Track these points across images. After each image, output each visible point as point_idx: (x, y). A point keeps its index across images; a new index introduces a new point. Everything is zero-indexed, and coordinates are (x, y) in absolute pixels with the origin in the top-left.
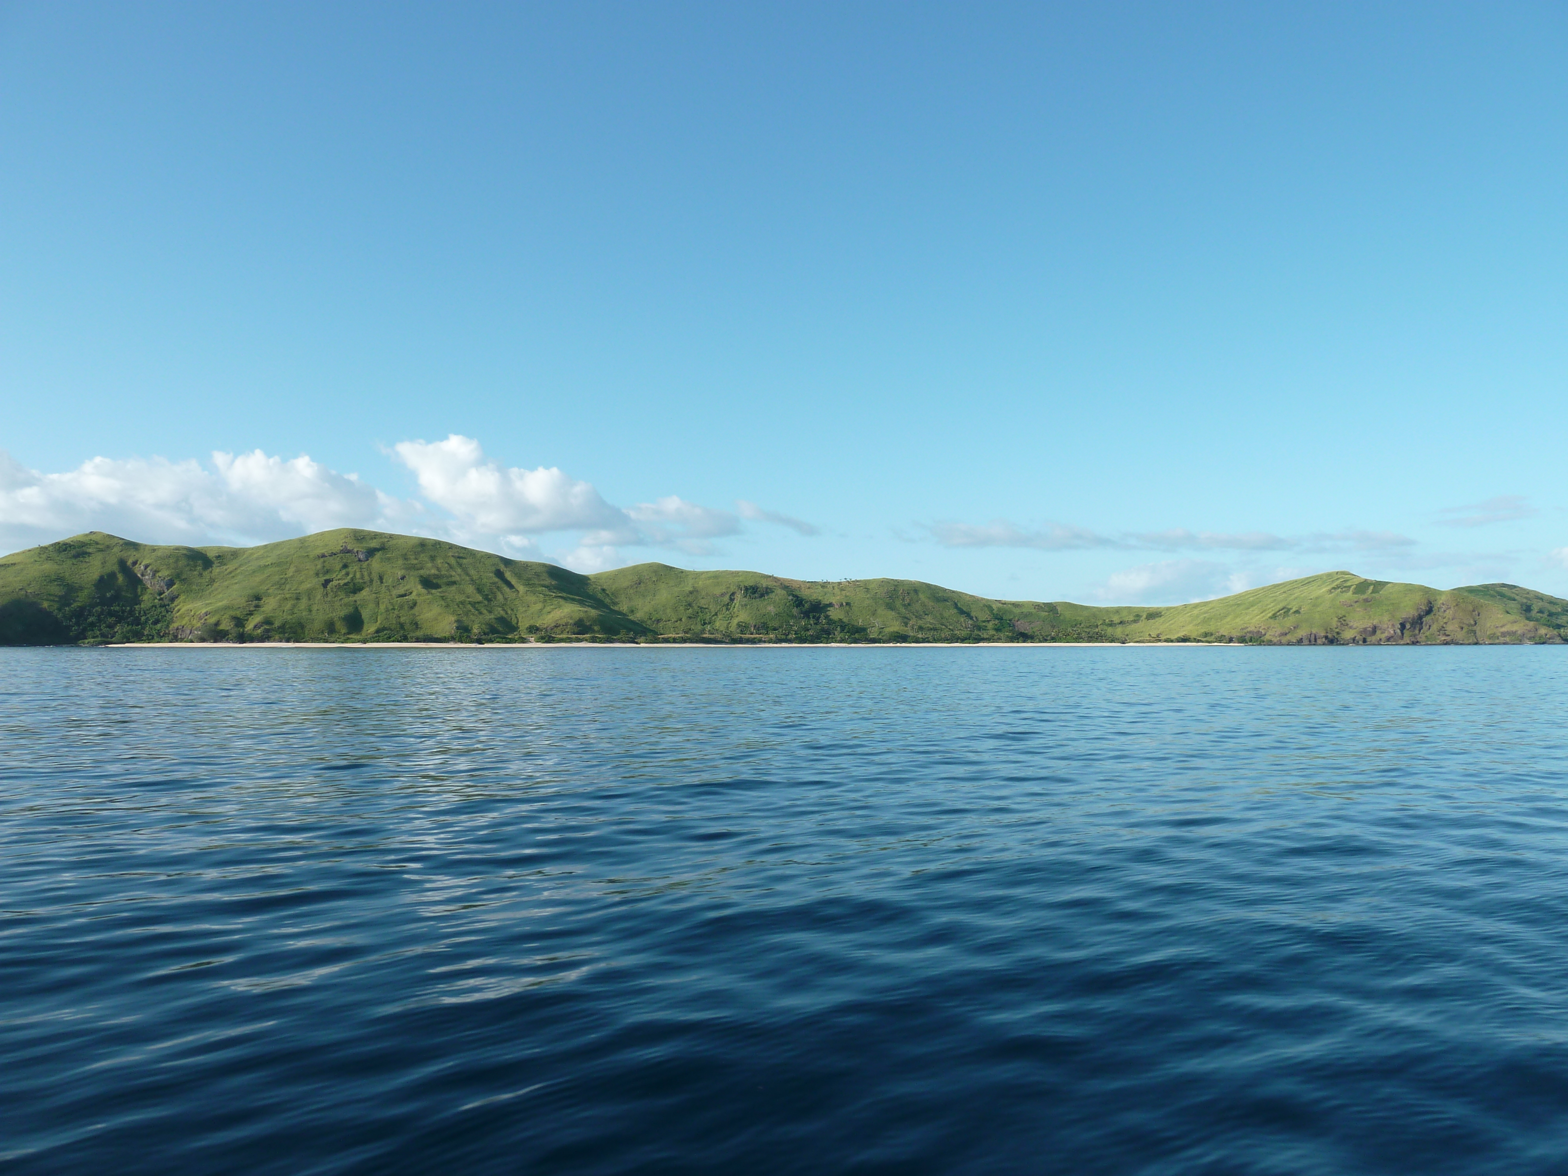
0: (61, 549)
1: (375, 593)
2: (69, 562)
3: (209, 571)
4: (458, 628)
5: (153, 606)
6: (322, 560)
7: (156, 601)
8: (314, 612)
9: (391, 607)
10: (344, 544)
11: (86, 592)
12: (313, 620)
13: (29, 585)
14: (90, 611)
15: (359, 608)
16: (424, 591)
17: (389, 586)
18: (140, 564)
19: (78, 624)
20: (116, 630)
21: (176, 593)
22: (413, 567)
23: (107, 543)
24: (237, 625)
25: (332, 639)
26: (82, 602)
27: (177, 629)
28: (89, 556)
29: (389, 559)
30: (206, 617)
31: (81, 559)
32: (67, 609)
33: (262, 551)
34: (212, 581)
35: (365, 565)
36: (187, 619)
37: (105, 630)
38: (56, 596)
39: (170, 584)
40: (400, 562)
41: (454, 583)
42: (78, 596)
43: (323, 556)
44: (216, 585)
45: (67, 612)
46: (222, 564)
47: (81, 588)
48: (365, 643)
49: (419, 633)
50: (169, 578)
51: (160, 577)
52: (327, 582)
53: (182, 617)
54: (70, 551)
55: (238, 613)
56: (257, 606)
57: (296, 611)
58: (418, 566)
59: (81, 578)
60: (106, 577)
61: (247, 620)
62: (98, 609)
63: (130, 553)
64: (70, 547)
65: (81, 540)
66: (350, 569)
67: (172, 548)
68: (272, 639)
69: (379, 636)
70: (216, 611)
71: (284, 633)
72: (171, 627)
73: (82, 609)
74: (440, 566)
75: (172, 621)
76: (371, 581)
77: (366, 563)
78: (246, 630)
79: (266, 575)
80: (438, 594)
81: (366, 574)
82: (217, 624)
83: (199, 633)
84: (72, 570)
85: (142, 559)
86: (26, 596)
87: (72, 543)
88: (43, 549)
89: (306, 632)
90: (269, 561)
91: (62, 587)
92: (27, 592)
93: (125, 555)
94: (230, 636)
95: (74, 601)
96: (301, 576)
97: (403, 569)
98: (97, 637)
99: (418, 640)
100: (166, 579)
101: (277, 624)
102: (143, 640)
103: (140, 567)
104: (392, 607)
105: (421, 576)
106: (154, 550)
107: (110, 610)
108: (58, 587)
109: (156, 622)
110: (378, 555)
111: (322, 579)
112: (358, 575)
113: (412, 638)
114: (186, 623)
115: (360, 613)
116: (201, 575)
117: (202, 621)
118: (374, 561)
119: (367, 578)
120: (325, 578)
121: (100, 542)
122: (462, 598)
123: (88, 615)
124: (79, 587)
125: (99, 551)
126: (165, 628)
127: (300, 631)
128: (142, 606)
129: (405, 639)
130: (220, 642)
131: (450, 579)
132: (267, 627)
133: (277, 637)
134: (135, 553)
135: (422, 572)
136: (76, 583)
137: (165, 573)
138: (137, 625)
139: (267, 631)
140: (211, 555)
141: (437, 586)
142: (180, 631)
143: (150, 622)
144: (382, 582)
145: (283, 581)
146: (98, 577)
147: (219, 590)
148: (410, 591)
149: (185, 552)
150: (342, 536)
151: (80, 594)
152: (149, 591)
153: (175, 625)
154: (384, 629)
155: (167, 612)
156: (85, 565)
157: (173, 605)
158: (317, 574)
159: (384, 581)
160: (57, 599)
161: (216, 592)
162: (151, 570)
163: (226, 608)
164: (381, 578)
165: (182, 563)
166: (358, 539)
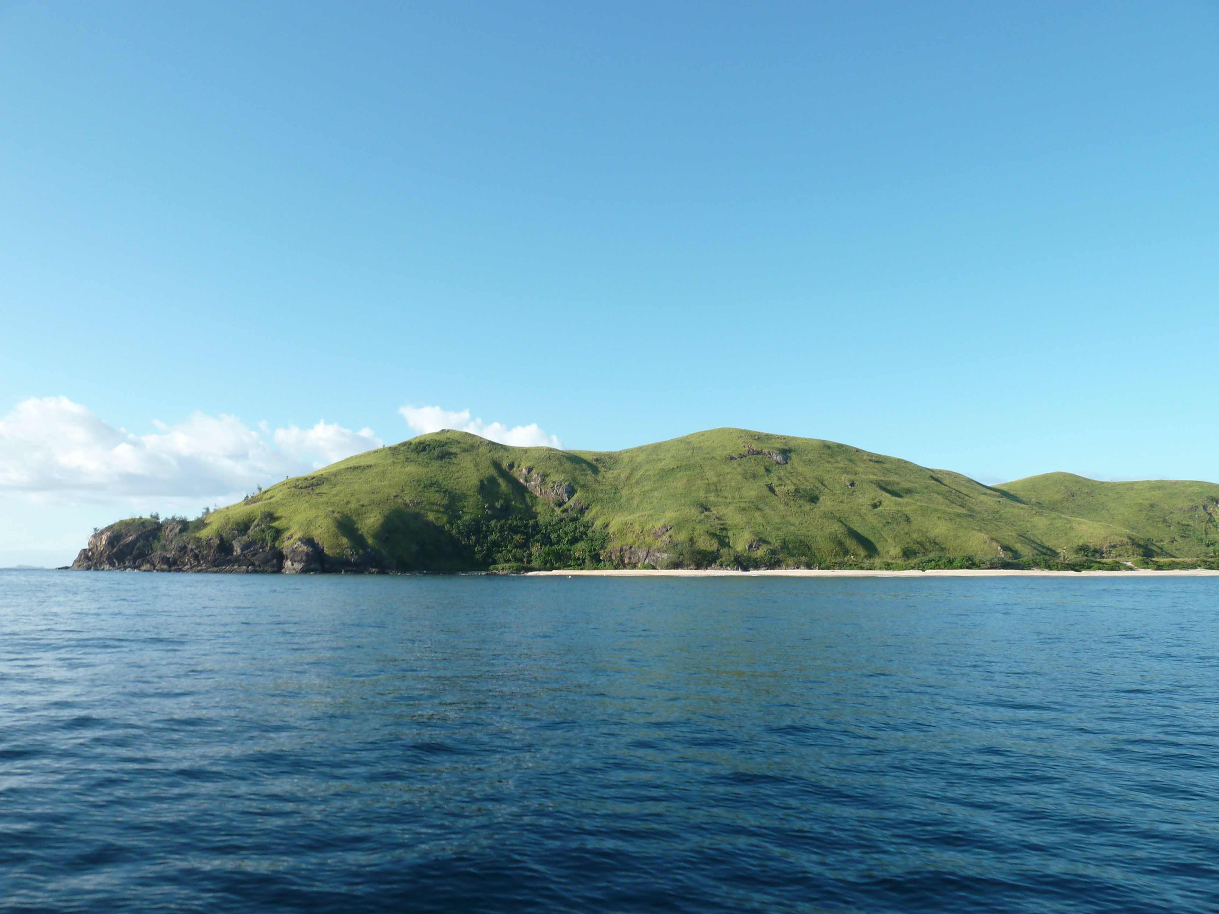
11: (472, 501)
18: (519, 469)
19: (480, 542)
26: (473, 514)
38: (439, 505)
39: (570, 491)
42: (464, 507)
45: (460, 528)
47: (464, 496)
51: (552, 484)
59: (458, 484)
60: (486, 482)
92: (403, 499)
100: (562, 485)
103: (520, 472)
107: (509, 525)
128: (538, 519)
136: (456, 489)
137: (558, 478)
152: (540, 501)
162: (538, 474)
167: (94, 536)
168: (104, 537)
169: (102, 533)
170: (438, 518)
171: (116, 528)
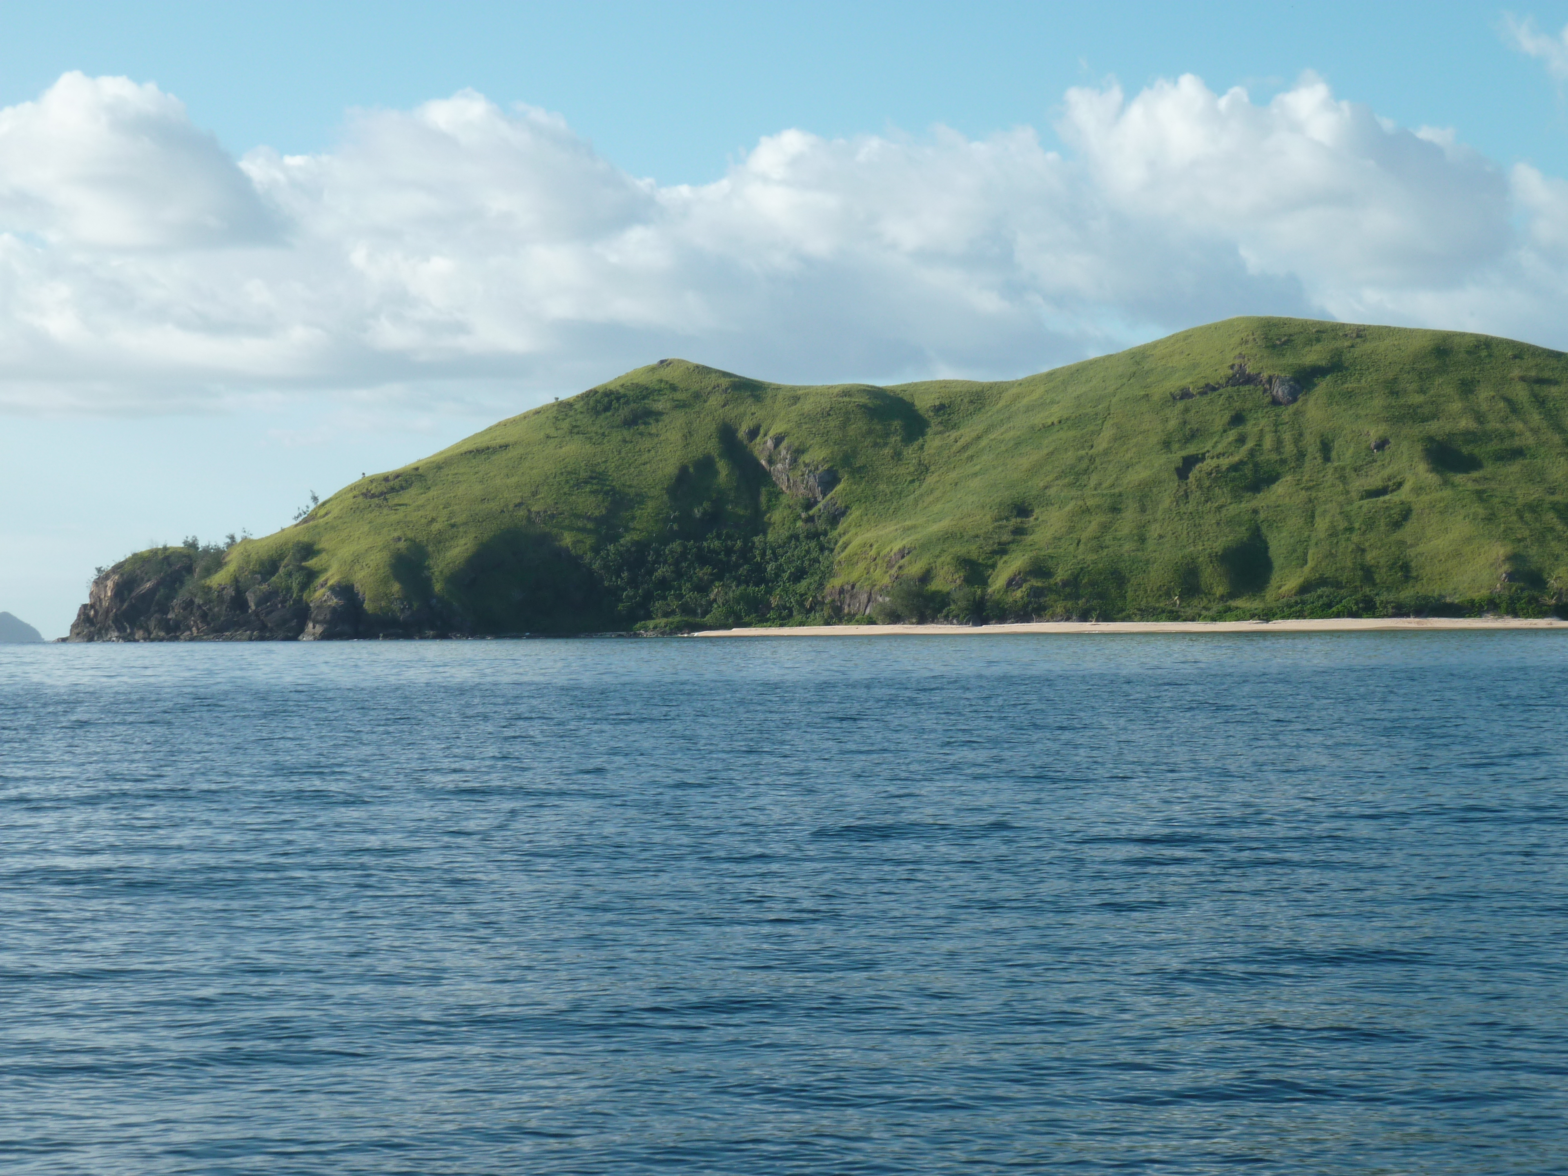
0: (600, 407)
1: (1308, 489)
2: (617, 436)
3: (916, 445)
4: (1511, 576)
5: (791, 537)
6: (1180, 405)
7: (799, 524)
8: (1151, 544)
9: (1342, 525)
10: (1237, 362)
11: (650, 506)
12: (1147, 562)
13: (534, 494)
14: (658, 553)
15: (1264, 529)
16: (1433, 479)
17: (1343, 468)
18: (765, 435)
19: (633, 583)
20: (712, 597)
21: (840, 504)
22: (1414, 415)
23: (695, 387)
24: (968, 581)
25: (1190, 612)
26: (641, 531)
27: (842, 591)
28: (657, 421)
29: (1349, 395)
30: (902, 562)
31: (642, 427)
32: (611, 547)
33: (1041, 390)
34: (923, 469)
35: (1287, 413)
36: (862, 565)
37: (690, 596)
38: (589, 518)
39: (829, 481)
40: (1378, 402)
41: (1518, 453)
42: (633, 518)
43: (1185, 394)
44: (931, 479)
45: (612, 557)
46: (949, 425)
47: (641, 499)
48: (1268, 621)
49: (1407, 594)
50: (826, 467)
51: (806, 465)
52: (1189, 462)
53: (851, 562)
54: (617, 409)
55: (973, 550)
56: (1019, 531)
57: (1108, 539)
58: (1426, 410)
59: (640, 473)
60: (691, 470)
61: (993, 566)
62: (676, 546)
63: (742, 409)
64: (618, 399)
65: (642, 380)
66: (1250, 428)
67: (837, 390)
68: (1049, 612)
69: (1303, 603)
70: (925, 546)
71: (1078, 597)
72: (828, 587)
73: (642, 547)
74: (1484, 407)
75: (829, 573)
76: (1301, 455)
77: (1291, 408)
78: (990, 590)
79: (1045, 451)
80: (1471, 486)
81: (1287, 437)
82: (926, 577)
83: (887, 599)
84: (623, 454)
85: (769, 421)
86: (529, 519)
87: (622, 391)
88: (564, 408)
89: (1130, 594)
90: (1055, 413)
91: (600, 497)
92: (529, 510)
93: (733, 415)
94: (953, 607)
95: (627, 529)
96: (1128, 450)
97: (1386, 420)
98: (673, 613)
99: (1400, 611)
100: (821, 469)
101: (1061, 575)
102: (767, 620)
103: (765, 442)
104: (1346, 524)
105: (1431, 439)
106: (796, 399)
107: (700, 549)
108: (592, 498)
109: (799, 575)
110: (1323, 385)
111: (1178, 455)
112: (1268, 442)
113: (1385, 604)
114: (860, 577)
115: (1265, 542)
116: (897, 456)
117: (893, 571)
118: (1311, 403)
119: (1289, 449)
120: (1184, 453)
121: (681, 386)
122: (1535, 493)
123: (655, 562)
124: (637, 495)
125: (676, 407)
126: (817, 589)
127: (1113, 592)
128: (770, 537)
129: (1368, 609)
130: (933, 622)
131: (1506, 445)
132: (1037, 583)
133: (1059, 610)
134: (753, 409)
135: (1434, 427)
136: (630, 486)
137: (817, 455)
138: (757, 584)
139: (1036, 593)
140: (923, 404)
141: (1470, 464)
142: (847, 596)
143: (786, 576)
144: (1327, 459)
145: (1084, 464)
146: (677, 471)
147: (937, 494)
148: (1398, 479)
149: (864, 400)
150: (1236, 339)
151: (638, 513)
152: (784, 500)
153: (836, 582)
154: (1322, 582)
155: (822, 549)
156: (647, 443)
157: (835, 533)
158: (1167, 445)
159: (1334, 454)
160: (590, 526)
161: (931, 498)
162: (788, 449)
163: (948, 537)
164: (1326, 449)
165: (858, 426)
166: (1274, 346)
167: (97, 583)
168: (110, 584)
169: (107, 576)
170: (579, 541)
171: (128, 568)
